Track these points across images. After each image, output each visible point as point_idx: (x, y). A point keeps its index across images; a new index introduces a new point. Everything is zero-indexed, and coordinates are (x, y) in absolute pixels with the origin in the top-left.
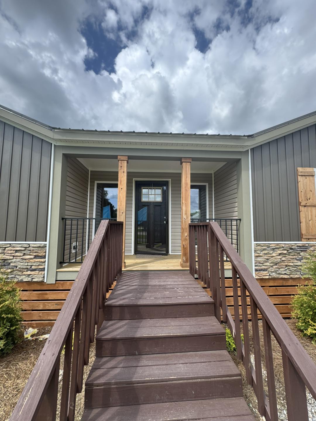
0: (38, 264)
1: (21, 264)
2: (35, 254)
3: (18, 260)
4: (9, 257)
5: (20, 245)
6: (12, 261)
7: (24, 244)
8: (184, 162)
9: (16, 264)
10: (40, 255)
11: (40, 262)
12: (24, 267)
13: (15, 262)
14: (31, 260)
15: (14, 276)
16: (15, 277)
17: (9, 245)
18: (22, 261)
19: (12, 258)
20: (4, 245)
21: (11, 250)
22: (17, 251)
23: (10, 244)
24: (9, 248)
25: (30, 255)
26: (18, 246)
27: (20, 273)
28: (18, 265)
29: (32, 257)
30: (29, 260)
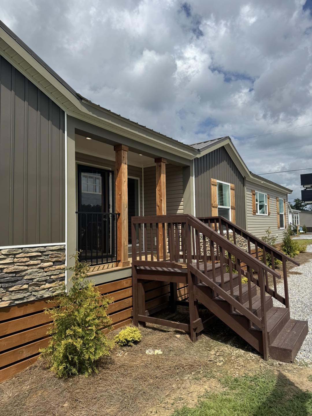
0: (58, 272)
1: (40, 274)
2: (54, 260)
3: (35, 270)
4: (22, 267)
5: (36, 249)
6: (26, 272)
7: (41, 248)
8: (163, 162)
9: (33, 276)
10: (60, 260)
11: (60, 269)
12: (43, 279)
13: (31, 274)
14: (51, 268)
15: (30, 293)
16: (31, 295)
17: (20, 251)
18: (39, 271)
19: (26, 268)
20: (15, 250)
21: (24, 257)
22: (31, 258)
23: (22, 248)
24: (21, 255)
25: (48, 261)
26: (33, 251)
27: (37, 288)
28: (36, 277)
29: (51, 263)
30: (48, 268)
